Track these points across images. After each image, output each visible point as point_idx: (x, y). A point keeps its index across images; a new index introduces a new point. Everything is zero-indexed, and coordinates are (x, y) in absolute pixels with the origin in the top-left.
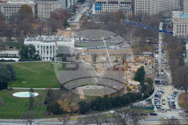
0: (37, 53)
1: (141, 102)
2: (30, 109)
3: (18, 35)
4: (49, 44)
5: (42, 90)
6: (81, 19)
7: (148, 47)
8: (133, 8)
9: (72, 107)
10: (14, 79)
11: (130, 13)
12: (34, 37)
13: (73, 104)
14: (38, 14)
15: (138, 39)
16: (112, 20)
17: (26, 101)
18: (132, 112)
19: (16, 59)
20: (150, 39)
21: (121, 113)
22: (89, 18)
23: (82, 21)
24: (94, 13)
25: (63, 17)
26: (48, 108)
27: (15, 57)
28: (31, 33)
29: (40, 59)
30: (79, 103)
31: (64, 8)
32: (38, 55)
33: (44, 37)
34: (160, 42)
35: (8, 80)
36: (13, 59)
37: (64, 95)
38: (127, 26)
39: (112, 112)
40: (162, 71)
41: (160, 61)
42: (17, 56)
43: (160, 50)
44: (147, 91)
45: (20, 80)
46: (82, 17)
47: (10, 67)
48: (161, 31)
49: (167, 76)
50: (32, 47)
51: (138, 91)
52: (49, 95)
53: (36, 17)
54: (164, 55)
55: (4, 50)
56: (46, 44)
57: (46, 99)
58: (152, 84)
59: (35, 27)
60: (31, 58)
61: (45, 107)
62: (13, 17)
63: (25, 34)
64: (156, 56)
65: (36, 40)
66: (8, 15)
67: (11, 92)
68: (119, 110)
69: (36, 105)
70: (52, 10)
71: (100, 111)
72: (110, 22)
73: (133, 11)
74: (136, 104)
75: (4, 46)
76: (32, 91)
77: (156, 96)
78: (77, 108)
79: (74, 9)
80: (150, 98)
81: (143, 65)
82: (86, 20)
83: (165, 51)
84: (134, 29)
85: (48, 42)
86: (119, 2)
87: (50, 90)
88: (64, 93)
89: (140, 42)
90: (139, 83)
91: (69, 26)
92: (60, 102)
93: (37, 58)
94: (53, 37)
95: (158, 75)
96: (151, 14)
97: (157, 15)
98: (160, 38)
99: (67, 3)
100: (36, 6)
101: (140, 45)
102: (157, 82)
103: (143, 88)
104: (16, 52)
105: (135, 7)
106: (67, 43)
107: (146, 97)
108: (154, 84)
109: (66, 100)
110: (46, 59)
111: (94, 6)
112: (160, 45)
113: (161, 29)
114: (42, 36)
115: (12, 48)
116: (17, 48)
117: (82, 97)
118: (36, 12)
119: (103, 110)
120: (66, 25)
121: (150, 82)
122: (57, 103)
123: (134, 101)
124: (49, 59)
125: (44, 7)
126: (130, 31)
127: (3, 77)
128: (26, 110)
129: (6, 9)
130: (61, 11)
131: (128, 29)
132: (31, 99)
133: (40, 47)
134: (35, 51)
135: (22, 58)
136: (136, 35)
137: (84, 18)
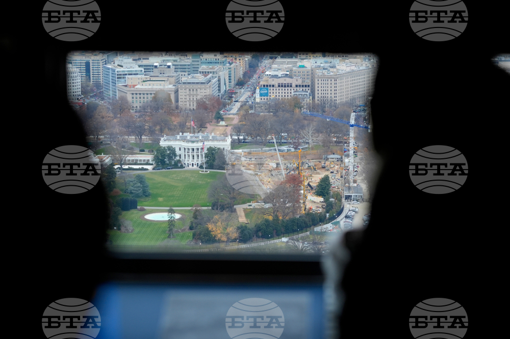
0: (178, 158)
1: (325, 226)
2: (169, 237)
3: (152, 132)
4: (195, 145)
5: (185, 211)
6: (239, 110)
7: (335, 148)
8: (313, 93)
9: (228, 234)
10: (146, 194)
11: (308, 100)
12: (173, 135)
13: (230, 230)
14: (180, 103)
15: (321, 137)
16: (283, 111)
17: (164, 225)
18: (313, 240)
19: (150, 167)
20: (338, 137)
21: (298, 241)
22: (251, 107)
23: (242, 112)
24: (258, 100)
25: (214, 107)
26: (194, 235)
27: (147, 164)
28: (170, 129)
29: (182, 167)
30: (238, 228)
31: (216, 94)
32: (179, 161)
33: (188, 135)
34: (352, 141)
35: (138, 196)
36: (145, 167)
37: (216, 217)
38: (305, 119)
39: (284, 239)
40: (355, 182)
41: (351, 168)
42: (150, 162)
43: (351, 152)
44: (334, 210)
45: (156, 196)
46: (241, 106)
47: (140, 179)
48: (352, 126)
49: (361, 189)
50: (172, 150)
51: (321, 210)
52: (195, 217)
53: (177, 107)
54: (357, 159)
55: (132, 154)
56: (190, 145)
57: (192, 223)
58: (340, 200)
59: (176, 121)
60: (170, 164)
61: (190, 234)
62: (144, 108)
63: (161, 131)
64: (346, 160)
65: (176, 140)
66: (137, 104)
67: (141, 213)
68: (295, 237)
69: (177, 231)
70: (199, 97)
71: (268, 238)
72: (280, 113)
73: (314, 98)
74: (317, 229)
75: (131, 149)
76: (171, 211)
77: (347, 217)
78: (235, 235)
79: (230, 95)
80: (338, 219)
81: (327, 173)
82: (247, 111)
83: (359, 154)
84: (315, 123)
85: (193, 142)
86: (294, 85)
87: (197, 211)
88: (217, 214)
89: (324, 142)
90: (321, 199)
91: (222, 119)
92: (210, 226)
93: (178, 165)
94: (200, 135)
95: (349, 188)
96: (338, 102)
97: (347, 102)
98: (352, 135)
99: (219, 87)
100: (177, 92)
101: (324, 146)
102: (348, 198)
103: (329, 207)
104: (149, 157)
105: (316, 92)
106: (221, 143)
107: (332, 218)
108: (343, 200)
109: (219, 224)
110: (191, 167)
111: (258, 91)
112: (351, 145)
113: (352, 122)
114: (185, 134)
115: (143, 151)
116: (151, 151)
117: (243, 219)
118: (177, 101)
119: (272, 237)
120: (219, 118)
121: (338, 197)
122: (207, 229)
123: (315, 225)
124: (195, 167)
125: (188, 93)
126: (308, 125)
127: (131, 193)
128: (164, 239)
129: (135, 96)
130: (211, 98)
131: (306, 122)
132: (171, 222)
133: (183, 150)
134: (175, 155)
135: (158, 165)
136: (318, 131)
137: (245, 107)
